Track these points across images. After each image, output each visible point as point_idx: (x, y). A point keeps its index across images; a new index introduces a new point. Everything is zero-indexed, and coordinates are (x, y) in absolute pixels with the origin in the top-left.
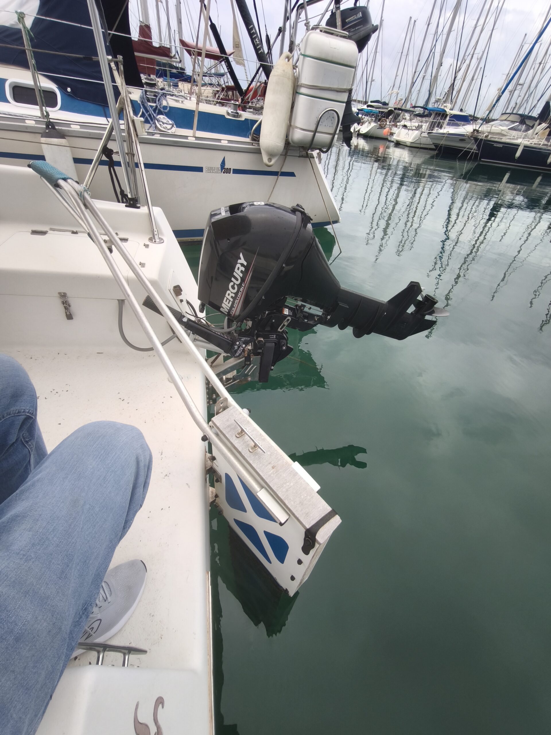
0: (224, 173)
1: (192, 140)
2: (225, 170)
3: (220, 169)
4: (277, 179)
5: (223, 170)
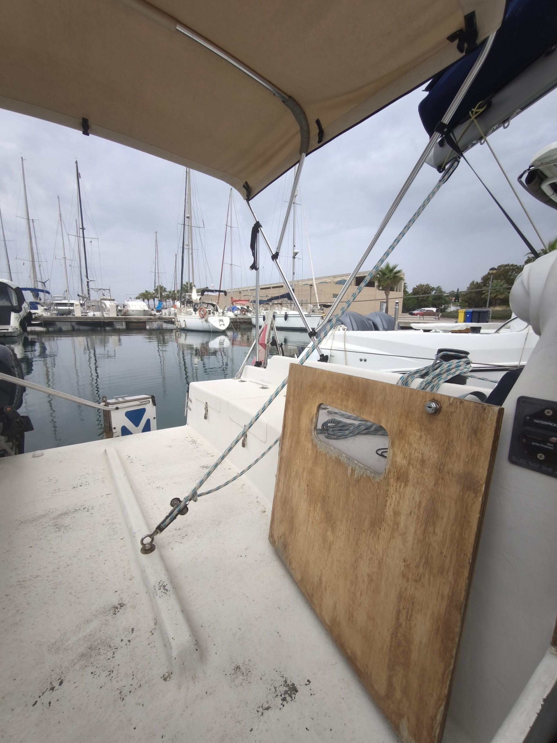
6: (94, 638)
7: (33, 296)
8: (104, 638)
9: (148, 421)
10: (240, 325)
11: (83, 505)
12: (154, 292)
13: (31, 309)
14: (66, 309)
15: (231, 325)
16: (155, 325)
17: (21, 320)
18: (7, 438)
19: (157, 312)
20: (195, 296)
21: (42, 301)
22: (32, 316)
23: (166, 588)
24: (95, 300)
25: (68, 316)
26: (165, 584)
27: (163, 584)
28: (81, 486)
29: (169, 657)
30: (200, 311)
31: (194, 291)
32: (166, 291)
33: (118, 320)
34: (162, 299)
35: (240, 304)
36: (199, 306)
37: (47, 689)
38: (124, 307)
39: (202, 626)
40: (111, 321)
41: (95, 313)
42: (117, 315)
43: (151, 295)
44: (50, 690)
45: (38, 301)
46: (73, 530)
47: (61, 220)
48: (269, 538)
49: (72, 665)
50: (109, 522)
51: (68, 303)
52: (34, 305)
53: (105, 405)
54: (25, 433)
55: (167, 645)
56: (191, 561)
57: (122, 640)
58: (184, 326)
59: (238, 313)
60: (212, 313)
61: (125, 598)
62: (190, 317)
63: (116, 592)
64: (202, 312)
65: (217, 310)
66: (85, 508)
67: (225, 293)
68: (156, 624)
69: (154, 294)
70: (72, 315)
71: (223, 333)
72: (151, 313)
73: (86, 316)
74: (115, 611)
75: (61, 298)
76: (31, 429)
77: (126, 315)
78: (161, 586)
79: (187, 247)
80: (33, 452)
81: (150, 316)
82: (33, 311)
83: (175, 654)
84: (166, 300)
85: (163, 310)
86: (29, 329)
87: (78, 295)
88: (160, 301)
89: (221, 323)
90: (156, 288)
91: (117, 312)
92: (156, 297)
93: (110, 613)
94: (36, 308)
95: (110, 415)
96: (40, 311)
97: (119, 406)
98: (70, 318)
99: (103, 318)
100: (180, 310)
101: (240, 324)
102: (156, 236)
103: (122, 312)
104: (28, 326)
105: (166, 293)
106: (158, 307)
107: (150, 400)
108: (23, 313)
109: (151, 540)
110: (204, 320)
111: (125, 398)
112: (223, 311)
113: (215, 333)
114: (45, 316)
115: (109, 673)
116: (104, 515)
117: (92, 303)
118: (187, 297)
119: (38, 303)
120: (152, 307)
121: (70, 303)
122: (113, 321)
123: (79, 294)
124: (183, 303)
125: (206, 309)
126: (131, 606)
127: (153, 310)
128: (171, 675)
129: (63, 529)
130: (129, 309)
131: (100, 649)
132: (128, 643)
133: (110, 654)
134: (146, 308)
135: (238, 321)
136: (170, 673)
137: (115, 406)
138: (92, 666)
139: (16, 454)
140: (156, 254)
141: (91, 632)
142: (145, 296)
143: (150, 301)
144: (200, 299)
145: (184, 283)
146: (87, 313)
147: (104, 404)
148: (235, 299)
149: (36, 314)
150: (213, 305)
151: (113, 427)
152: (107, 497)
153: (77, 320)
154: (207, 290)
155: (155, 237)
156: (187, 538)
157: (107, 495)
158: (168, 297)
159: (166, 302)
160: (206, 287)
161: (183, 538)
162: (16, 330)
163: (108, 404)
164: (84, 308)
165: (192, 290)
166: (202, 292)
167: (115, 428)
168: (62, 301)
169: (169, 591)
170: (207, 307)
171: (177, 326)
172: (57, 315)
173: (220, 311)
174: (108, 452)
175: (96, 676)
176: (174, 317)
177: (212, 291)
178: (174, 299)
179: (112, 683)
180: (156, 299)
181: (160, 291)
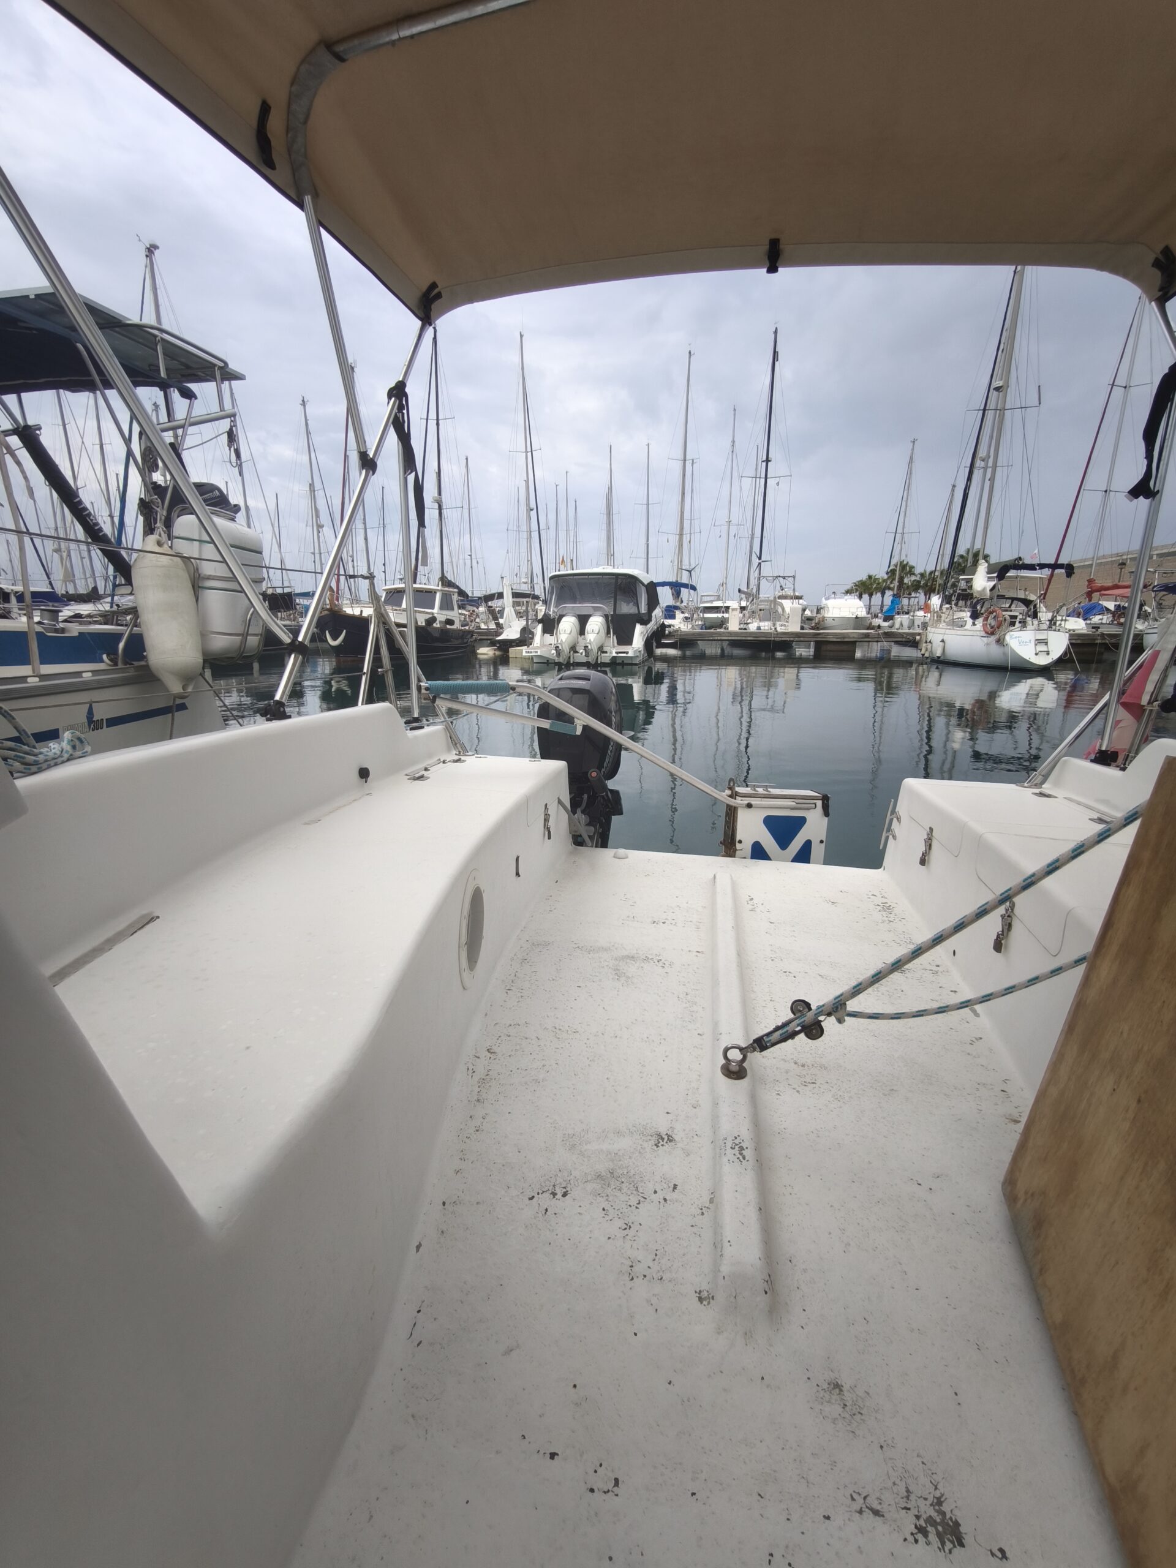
0: (93, 730)
1: (33, 681)
2: (94, 725)
3: (86, 724)
4: (173, 719)
5: (92, 726)
6: (621, 1162)
7: (673, 594)
8: (633, 1172)
9: (808, 845)
10: (1102, 654)
11: (658, 954)
12: (886, 577)
13: (666, 618)
14: (718, 618)
15: (1070, 653)
16: (875, 650)
17: (648, 636)
18: (588, 820)
19: (885, 620)
20: (981, 582)
21: (684, 604)
22: (665, 630)
23: (743, 1152)
24: (767, 599)
25: (718, 630)
26: (744, 1145)
27: (740, 1143)
28: (664, 923)
29: (716, 1270)
30: (986, 619)
31: (982, 568)
32: (914, 574)
33: (802, 639)
34: (903, 590)
35: (1117, 596)
36: (987, 605)
37: (549, 1190)
38: (818, 611)
39: (790, 1261)
40: (788, 639)
41: (762, 624)
42: (802, 628)
43: (878, 584)
44: (551, 1194)
45: (678, 604)
46: (636, 988)
47: (733, 452)
48: (1004, 1184)
49: (584, 1181)
50: (689, 997)
51: (722, 607)
52: (670, 612)
53: (731, 796)
54: (613, 817)
55: (717, 1246)
56: (808, 1134)
57: (655, 1192)
58: (939, 653)
59: (1104, 621)
60: (1020, 622)
61: (678, 1131)
62: (959, 632)
63: (668, 1113)
64: (991, 621)
65: (1035, 615)
66: (661, 960)
67: (1070, 569)
68: (711, 1201)
69: (884, 581)
70: (725, 628)
71: (1045, 671)
72: (871, 623)
73: (745, 629)
74: (659, 1142)
75: (712, 598)
76: (620, 813)
77: (818, 629)
78: (737, 1145)
79: (982, 464)
80: (616, 850)
81: (868, 629)
82: (667, 622)
83: (725, 1269)
84: (910, 594)
85: (897, 616)
86: (659, 651)
87: (740, 591)
88: (897, 596)
89: (1042, 648)
90: (891, 568)
91: (803, 621)
92: (889, 588)
93: (650, 1140)
94: (673, 617)
95: (736, 815)
96: (679, 623)
97: (754, 801)
98: (720, 634)
99: (774, 634)
100: (939, 617)
101: (1103, 650)
102: (913, 449)
103: (814, 622)
104: (657, 647)
105: (913, 578)
106: (889, 610)
107: (819, 803)
108: (652, 626)
109: (741, 1056)
110: (993, 639)
111: (769, 789)
112: (1053, 617)
113: (1022, 670)
114: (683, 630)
115: (626, 1226)
116: (684, 982)
117: (761, 605)
118: (963, 584)
119: (677, 608)
120: (876, 609)
121: (725, 607)
122: (792, 639)
123: (742, 589)
124: (947, 600)
125: (1004, 613)
126: (683, 1149)
127: (876, 616)
128: (711, 1300)
129: (623, 979)
130: (826, 615)
131: (623, 1182)
132: (662, 1201)
133: (633, 1201)
134: (862, 613)
135: (1099, 641)
136: (710, 1296)
137: (746, 801)
138: (607, 1200)
139: (596, 847)
140: (906, 492)
141: (619, 1150)
142: (865, 588)
143: (874, 597)
144: (992, 589)
145: (961, 550)
146: (747, 624)
147: (728, 792)
148: (1099, 583)
149: (672, 627)
150: (1027, 602)
151: (737, 840)
152: (697, 956)
153: (730, 638)
154: (1018, 565)
155: (910, 452)
156: (814, 1088)
157: (698, 952)
158: (916, 586)
159: (909, 599)
160: (1016, 557)
161: (805, 1085)
162: (638, 654)
163: (736, 795)
164: (744, 615)
165: (977, 568)
166: (1001, 571)
167: (740, 842)
168: (714, 603)
169: (748, 1161)
170: (1010, 607)
171: (923, 652)
172: (701, 629)
173: (1045, 615)
174: (718, 880)
175: (607, 1218)
176: (921, 631)
177: (1031, 567)
178: (930, 591)
179: (624, 1243)
180: (889, 593)
181: (900, 575)
